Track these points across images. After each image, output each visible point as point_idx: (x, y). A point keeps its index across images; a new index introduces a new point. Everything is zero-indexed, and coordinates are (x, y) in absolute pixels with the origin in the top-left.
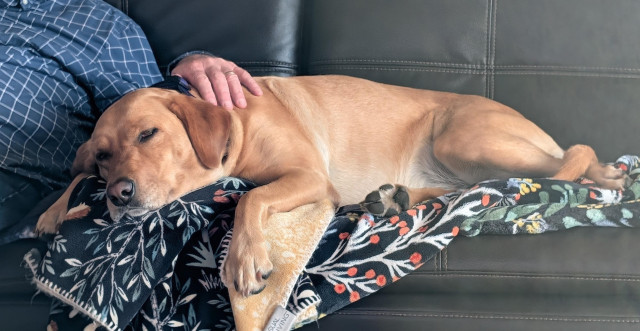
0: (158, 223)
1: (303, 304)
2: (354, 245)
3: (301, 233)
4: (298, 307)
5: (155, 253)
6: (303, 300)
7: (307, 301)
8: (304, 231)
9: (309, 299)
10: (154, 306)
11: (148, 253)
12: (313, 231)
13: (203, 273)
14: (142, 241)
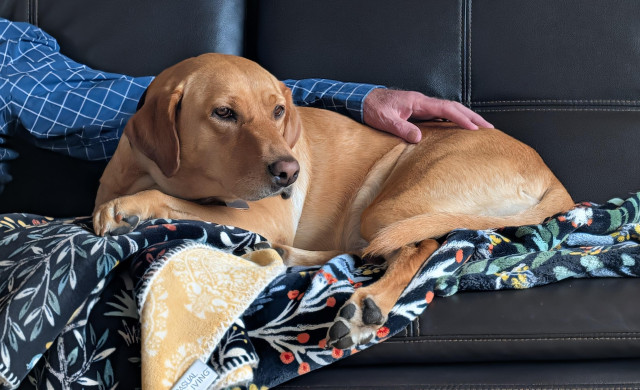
0: (69, 253)
1: (229, 364)
2: (306, 307)
3: (240, 281)
4: (224, 368)
5: (61, 287)
6: (230, 359)
7: (236, 361)
8: (245, 279)
9: (237, 358)
10: (62, 357)
11: (54, 286)
12: (256, 280)
13: (125, 323)
14: (47, 272)
